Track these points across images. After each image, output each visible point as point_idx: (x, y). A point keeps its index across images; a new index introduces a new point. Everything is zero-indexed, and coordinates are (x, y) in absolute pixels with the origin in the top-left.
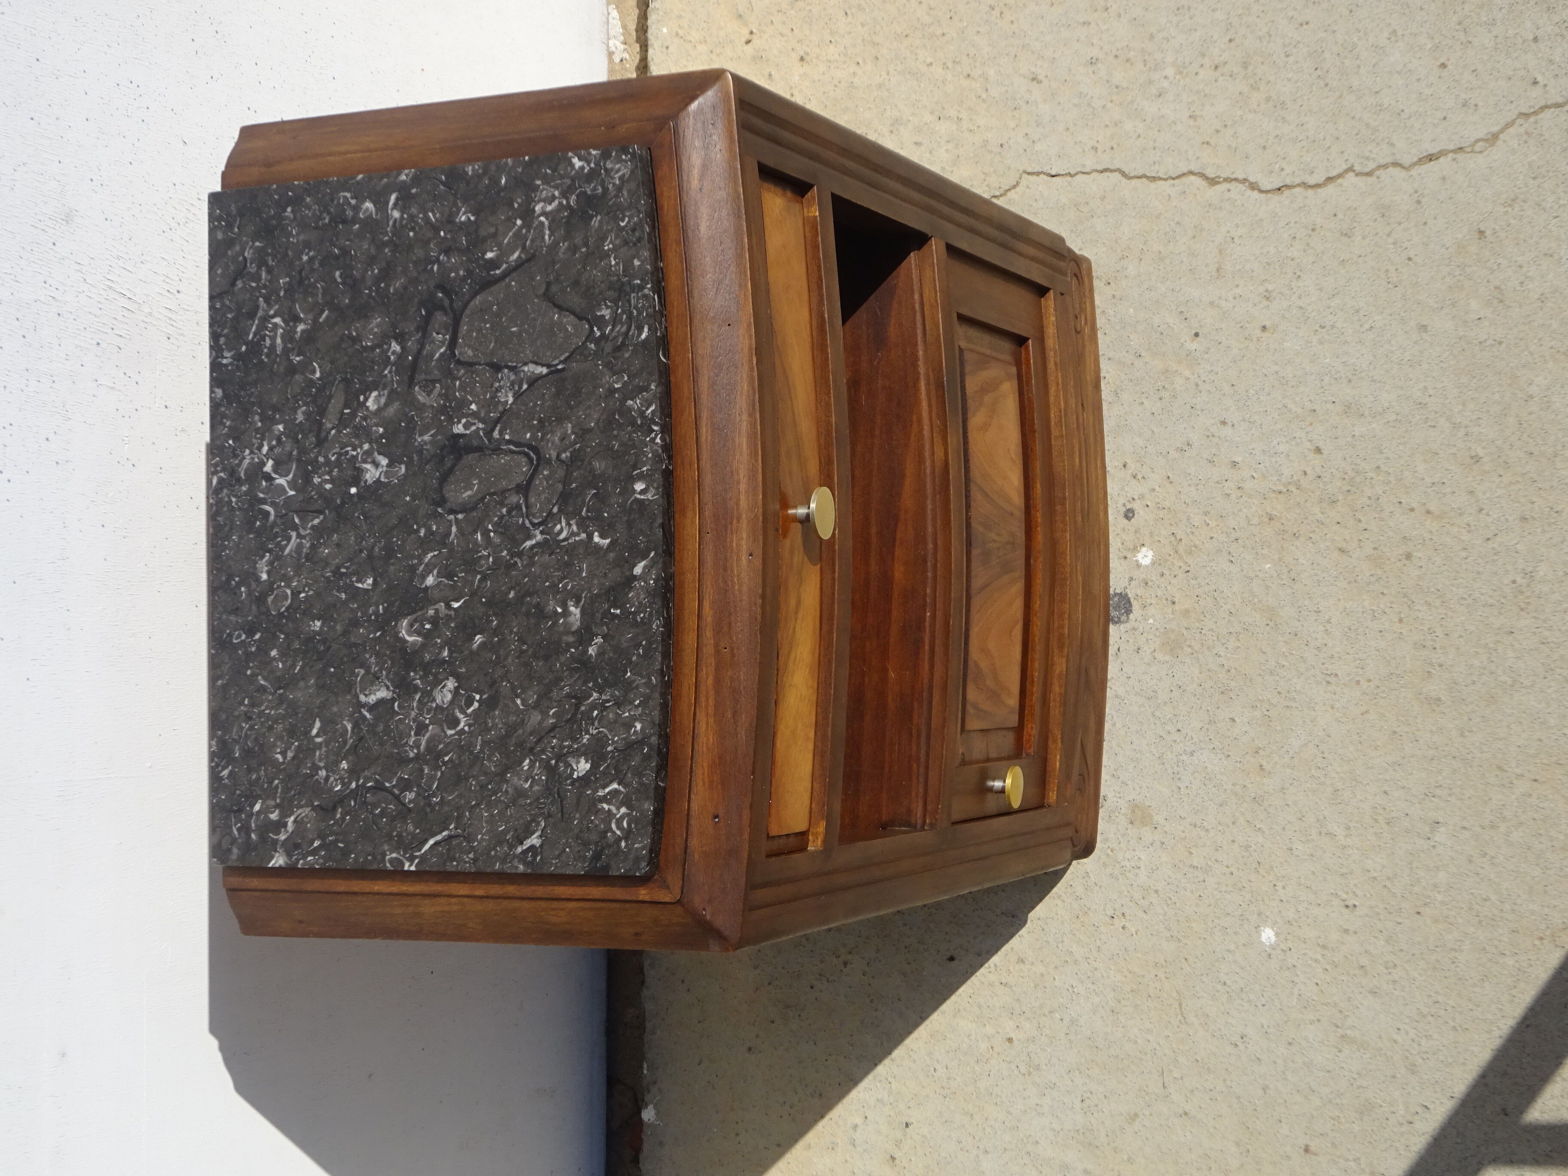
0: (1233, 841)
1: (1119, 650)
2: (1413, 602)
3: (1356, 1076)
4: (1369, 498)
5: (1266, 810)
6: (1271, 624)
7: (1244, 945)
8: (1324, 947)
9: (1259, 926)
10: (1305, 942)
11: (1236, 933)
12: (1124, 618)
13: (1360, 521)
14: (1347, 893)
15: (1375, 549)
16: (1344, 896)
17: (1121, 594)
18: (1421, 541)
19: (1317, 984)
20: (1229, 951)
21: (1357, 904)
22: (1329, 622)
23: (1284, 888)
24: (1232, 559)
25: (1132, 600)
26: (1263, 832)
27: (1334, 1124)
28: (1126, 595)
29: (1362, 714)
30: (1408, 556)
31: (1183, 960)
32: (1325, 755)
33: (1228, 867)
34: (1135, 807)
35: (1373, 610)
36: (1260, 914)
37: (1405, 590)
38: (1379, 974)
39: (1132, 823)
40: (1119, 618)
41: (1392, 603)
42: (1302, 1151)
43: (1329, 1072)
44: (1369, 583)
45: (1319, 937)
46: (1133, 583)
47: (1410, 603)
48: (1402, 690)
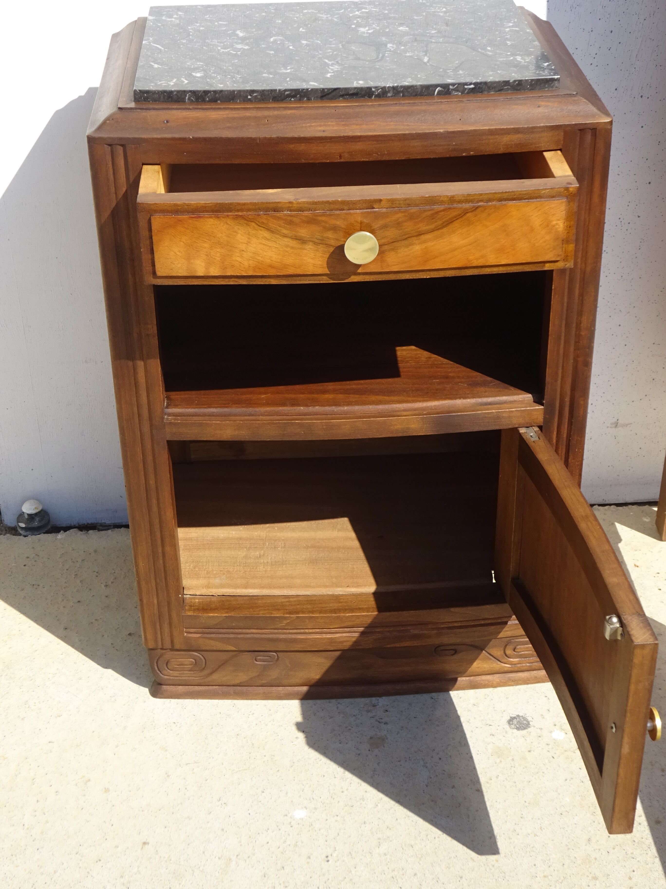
0: (366, 792)
1: (490, 725)
2: (561, 883)
3: (201, 869)
4: (632, 853)
5: (391, 808)
6: (526, 804)
7: (292, 801)
8: (296, 845)
9: (306, 808)
10: (298, 834)
11: (300, 796)
12: (513, 726)
13: (614, 849)
14: (337, 856)
15: (596, 859)
16: (335, 855)
17: (530, 724)
18: (608, 885)
19: (268, 843)
20: (287, 793)
21: (330, 862)
22: (535, 835)
23: (336, 821)
24: (568, 780)
25: (526, 730)
26: (375, 807)
27: (164, 857)
28: (529, 727)
29: (471, 858)
30: (595, 878)
31: (277, 769)
32: (437, 839)
33: (347, 790)
34: (383, 739)
35: (550, 860)
36: (315, 809)
37: (569, 878)
38: (279, 877)
39: (371, 738)
40: (512, 724)
41: (558, 871)
42: (145, 840)
43: (204, 852)
44: (569, 856)
45: (302, 842)
46: (539, 730)
47: (560, 881)
48: (494, 880)
